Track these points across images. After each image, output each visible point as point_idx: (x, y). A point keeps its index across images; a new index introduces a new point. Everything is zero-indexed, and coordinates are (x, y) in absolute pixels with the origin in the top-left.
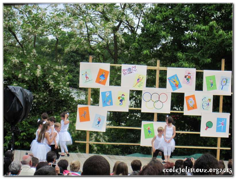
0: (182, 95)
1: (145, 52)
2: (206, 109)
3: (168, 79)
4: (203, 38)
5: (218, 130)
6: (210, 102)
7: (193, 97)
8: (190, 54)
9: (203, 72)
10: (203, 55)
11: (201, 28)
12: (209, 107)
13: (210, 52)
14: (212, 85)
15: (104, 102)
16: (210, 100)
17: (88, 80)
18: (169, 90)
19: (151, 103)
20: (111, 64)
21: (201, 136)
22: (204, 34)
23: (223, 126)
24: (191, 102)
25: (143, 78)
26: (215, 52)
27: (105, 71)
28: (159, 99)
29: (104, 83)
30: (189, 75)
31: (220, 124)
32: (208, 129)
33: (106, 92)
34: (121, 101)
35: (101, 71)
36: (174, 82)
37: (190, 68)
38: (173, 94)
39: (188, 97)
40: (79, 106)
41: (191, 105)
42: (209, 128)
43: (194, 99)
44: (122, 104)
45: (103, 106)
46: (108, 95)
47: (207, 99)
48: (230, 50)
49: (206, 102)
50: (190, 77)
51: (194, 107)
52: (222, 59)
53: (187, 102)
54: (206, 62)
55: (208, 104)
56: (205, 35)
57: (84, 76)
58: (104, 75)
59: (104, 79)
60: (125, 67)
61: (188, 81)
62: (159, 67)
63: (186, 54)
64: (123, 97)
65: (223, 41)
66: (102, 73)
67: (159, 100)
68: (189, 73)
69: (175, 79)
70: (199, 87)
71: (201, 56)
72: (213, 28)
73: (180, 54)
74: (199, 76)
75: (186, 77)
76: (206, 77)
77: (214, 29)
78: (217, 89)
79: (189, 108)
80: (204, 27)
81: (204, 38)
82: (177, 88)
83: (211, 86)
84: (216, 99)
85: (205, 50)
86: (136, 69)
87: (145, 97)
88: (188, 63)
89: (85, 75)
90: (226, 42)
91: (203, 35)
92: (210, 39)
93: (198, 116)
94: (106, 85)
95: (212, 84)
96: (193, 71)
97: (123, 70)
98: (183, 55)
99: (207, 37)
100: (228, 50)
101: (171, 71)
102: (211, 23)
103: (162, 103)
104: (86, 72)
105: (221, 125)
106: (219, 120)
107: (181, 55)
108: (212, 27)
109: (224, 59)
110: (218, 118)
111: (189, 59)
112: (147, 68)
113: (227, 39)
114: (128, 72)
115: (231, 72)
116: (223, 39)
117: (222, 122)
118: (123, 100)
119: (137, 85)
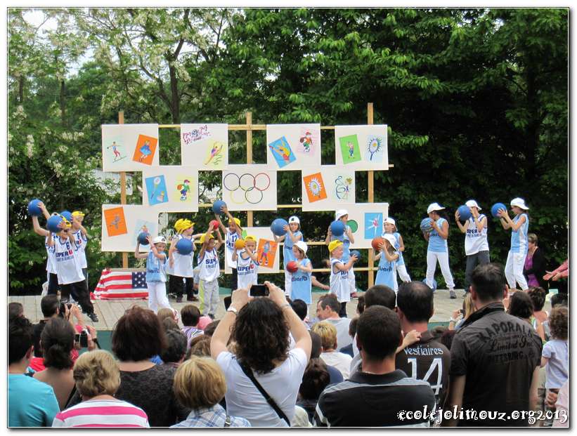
0: (297, 175)
2: (343, 198)
3: (270, 146)
4: (334, 64)
5: (369, 235)
7: (318, 176)
8: (313, 96)
9: (333, 130)
10: (337, 96)
11: (329, 45)
12: (349, 193)
13: (349, 91)
14: (352, 152)
15: (152, 197)
16: (349, 180)
17: (119, 157)
18: (273, 166)
19: (240, 193)
20: (159, 124)
22: (337, 57)
23: (376, 227)
24: (315, 187)
25: (221, 147)
26: (360, 89)
27: (150, 139)
28: (255, 184)
29: (149, 161)
30: (308, 136)
31: (371, 224)
33: (155, 177)
34: (183, 192)
35: (142, 138)
36: (281, 150)
37: (313, 122)
38: (281, 175)
39: (309, 178)
40: (105, 207)
41: (316, 191)
43: (321, 181)
44: (186, 198)
45: (151, 205)
46: (157, 182)
47: (344, 180)
48: (385, 84)
49: (343, 184)
50: (311, 140)
51: (321, 196)
52: (369, 104)
53: (307, 188)
54: (343, 109)
55: (347, 188)
56: (339, 59)
57: (112, 150)
59: (148, 154)
60: (185, 128)
61: (306, 149)
62: (251, 125)
63: (305, 96)
64: (186, 184)
65: (372, 68)
66: (145, 142)
67: (254, 187)
68: (308, 133)
69: (282, 145)
70: (328, 158)
71: (333, 98)
72: (353, 43)
73: (293, 95)
74: (328, 137)
75: (302, 140)
76: (340, 138)
77: (356, 46)
78: (363, 159)
79: (312, 199)
80: (334, 43)
81: (337, 64)
82: (287, 161)
83: (351, 155)
84: (361, 178)
85: (339, 86)
86: (207, 132)
87: (228, 181)
88: (309, 113)
89: (112, 147)
90: (378, 70)
91: (334, 59)
92: (349, 65)
94: (152, 165)
96: (315, 129)
97: (184, 134)
99: (343, 62)
100: (382, 84)
101: (274, 132)
102: (350, 36)
103: (261, 191)
104: (114, 143)
105: (373, 226)
106: (368, 216)
107: (297, 97)
108: (350, 44)
109: (372, 104)
110: (366, 214)
111: (311, 104)
112: (229, 127)
113: (379, 65)
114: (194, 138)
115: (386, 126)
116: (372, 65)
117: (373, 219)
118: (186, 191)
119: (212, 161)
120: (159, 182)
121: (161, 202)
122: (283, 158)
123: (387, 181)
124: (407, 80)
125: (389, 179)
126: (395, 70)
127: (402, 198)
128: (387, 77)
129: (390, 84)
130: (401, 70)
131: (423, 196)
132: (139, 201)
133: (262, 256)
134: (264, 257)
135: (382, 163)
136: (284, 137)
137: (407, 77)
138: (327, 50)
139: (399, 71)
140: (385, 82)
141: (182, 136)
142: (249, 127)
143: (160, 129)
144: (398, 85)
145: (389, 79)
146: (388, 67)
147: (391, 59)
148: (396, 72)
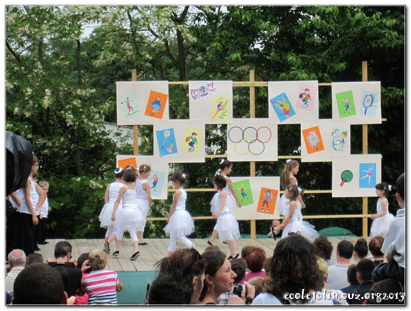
0: (297, 127)
1: (234, 56)
2: (339, 150)
3: (271, 102)
4: (330, 27)
5: (363, 184)
7: (316, 129)
8: (310, 57)
9: (330, 87)
10: (331, 58)
11: (325, 10)
12: (344, 145)
13: (343, 52)
14: (347, 107)
15: (162, 149)
16: (345, 133)
17: (132, 112)
18: (273, 120)
19: (244, 145)
20: (170, 81)
21: (333, 196)
23: (370, 177)
24: (313, 140)
25: (226, 102)
26: (353, 50)
28: (257, 137)
29: (159, 115)
30: (307, 93)
31: (365, 174)
32: (345, 183)
33: (165, 130)
34: (191, 144)
35: (153, 94)
36: (282, 105)
37: (309, 80)
38: (281, 128)
39: (307, 132)
40: (119, 157)
41: (314, 143)
42: (346, 181)
43: (318, 134)
44: (194, 149)
45: (161, 155)
46: (167, 135)
47: (340, 133)
48: (377, 45)
49: (339, 136)
50: (309, 96)
51: (319, 148)
52: (363, 62)
53: (306, 140)
54: (337, 69)
55: (343, 140)
56: (334, 23)
58: (159, 102)
59: (159, 108)
60: (194, 85)
61: (305, 104)
62: (254, 82)
63: (302, 57)
64: (194, 137)
65: (364, 31)
66: (156, 98)
67: (257, 139)
68: (307, 90)
69: (282, 101)
70: (326, 112)
71: (328, 59)
72: (346, 9)
73: (291, 58)
74: (325, 93)
75: (301, 96)
76: (336, 94)
78: (357, 113)
79: (310, 150)
80: (330, 9)
81: (332, 27)
82: (287, 115)
83: (347, 110)
84: (356, 131)
85: (334, 48)
86: (213, 88)
87: (232, 137)
88: (306, 72)
89: (126, 103)
90: (370, 32)
91: (329, 22)
92: (342, 28)
94: (162, 119)
95: (348, 106)
96: (313, 86)
97: (192, 91)
98: (297, 58)
99: (337, 25)
100: (373, 45)
101: (275, 89)
103: (263, 143)
104: (128, 98)
105: (368, 176)
106: (363, 167)
107: (295, 59)
108: (343, 9)
109: (366, 62)
110: (361, 165)
111: (308, 65)
112: (233, 84)
113: (371, 28)
114: (201, 94)
115: (380, 82)
116: (364, 28)
117: (368, 170)
118: (194, 143)
119: (217, 115)
120: (169, 134)
121: (169, 153)
122: (283, 113)
123: (380, 135)
124: (397, 41)
125: (382, 132)
126: (386, 33)
127: (393, 150)
128: (379, 39)
129: (381, 45)
130: (391, 32)
132: (151, 152)
133: (264, 204)
134: (266, 204)
135: (376, 118)
137: (397, 38)
139: (390, 34)
140: (376, 43)
141: (190, 92)
142: (252, 83)
143: (170, 85)
144: (389, 46)
145: (381, 40)
146: (379, 30)
147: (382, 23)
148: (387, 34)
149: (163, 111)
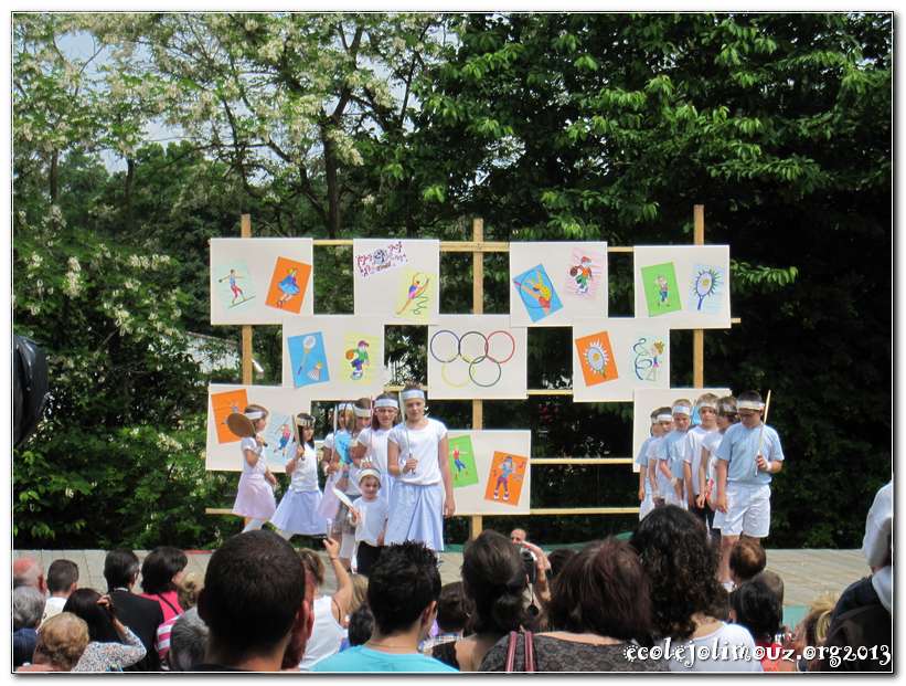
0: (566, 333)
1: (429, 192)
2: (647, 379)
3: (516, 282)
4: (627, 135)
6: (660, 352)
7: (603, 338)
9: (629, 256)
11: (616, 101)
12: (658, 369)
13: (652, 183)
14: (664, 294)
15: (299, 371)
16: (659, 346)
17: (240, 298)
18: (520, 318)
19: (460, 368)
20: (315, 239)
21: (634, 470)
22: (631, 125)
24: (596, 356)
25: (427, 282)
26: (671, 179)
27: (298, 266)
28: (487, 352)
29: (294, 306)
30: (585, 265)
33: (304, 336)
34: (357, 364)
35: (283, 264)
36: (536, 290)
37: (585, 239)
39: (585, 342)
40: (214, 389)
41: (597, 365)
43: (607, 346)
44: (362, 374)
45: (296, 386)
46: (309, 344)
47: (648, 346)
48: (720, 173)
49: (647, 353)
50: (589, 271)
51: (607, 374)
52: (696, 206)
53: (582, 360)
54: (640, 217)
55: (655, 360)
56: (635, 127)
58: (294, 279)
59: (294, 292)
60: (363, 247)
61: (582, 287)
62: (481, 243)
63: (570, 194)
64: (362, 349)
65: (693, 146)
66: (288, 271)
67: (486, 356)
68: (585, 259)
69: (537, 280)
70: (621, 304)
72: (659, 98)
73: (550, 196)
74: (621, 268)
75: (573, 272)
76: (643, 269)
77: (665, 101)
78: (684, 307)
79: (592, 379)
80: (625, 97)
81: (632, 136)
82: (546, 310)
83: (663, 300)
84: (681, 342)
86: (402, 254)
87: (438, 350)
88: (578, 222)
89: (228, 280)
90: (707, 147)
91: (625, 126)
93: (621, 404)
94: (300, 314)
95: (666, 293)
96: (598, 251)
97: (359, 258)
98: (558, 196)
99: (642, 132)
100: (713, 173)
101: (523, 255)
102: (654, 83)
103: (498, 363)
104: (232, 271)
107: (554, 198)
108: (654, 99)
109: (702, 207)
111: (581, 208)
112: (441, 247)
113: (710, 136)
114: (377, 265)
115: (728, 247)
116: (696, 136)
118: (362, 362)
119: (408, 308)
120: (312, 346)
121: (314, 382)
122: (538, 304)
124: (759, 166)
128: (724, 161)
129: (729, 172)
130: (749, 146)
131: (787, 380)
133: (499, 483)
134: (502, 485)
135: (719, 315)
136: (541, 266)
137: (759, 161)
138: (612, 110)
139: (746, 150)
141: (355, 261)
142: (478, 244)
143: (317, 249)
144: (743, 174)
145: (728, 163)
146: (724, 142)
147: (732, 126)
148: (739, 151)
149: (302, 298)
